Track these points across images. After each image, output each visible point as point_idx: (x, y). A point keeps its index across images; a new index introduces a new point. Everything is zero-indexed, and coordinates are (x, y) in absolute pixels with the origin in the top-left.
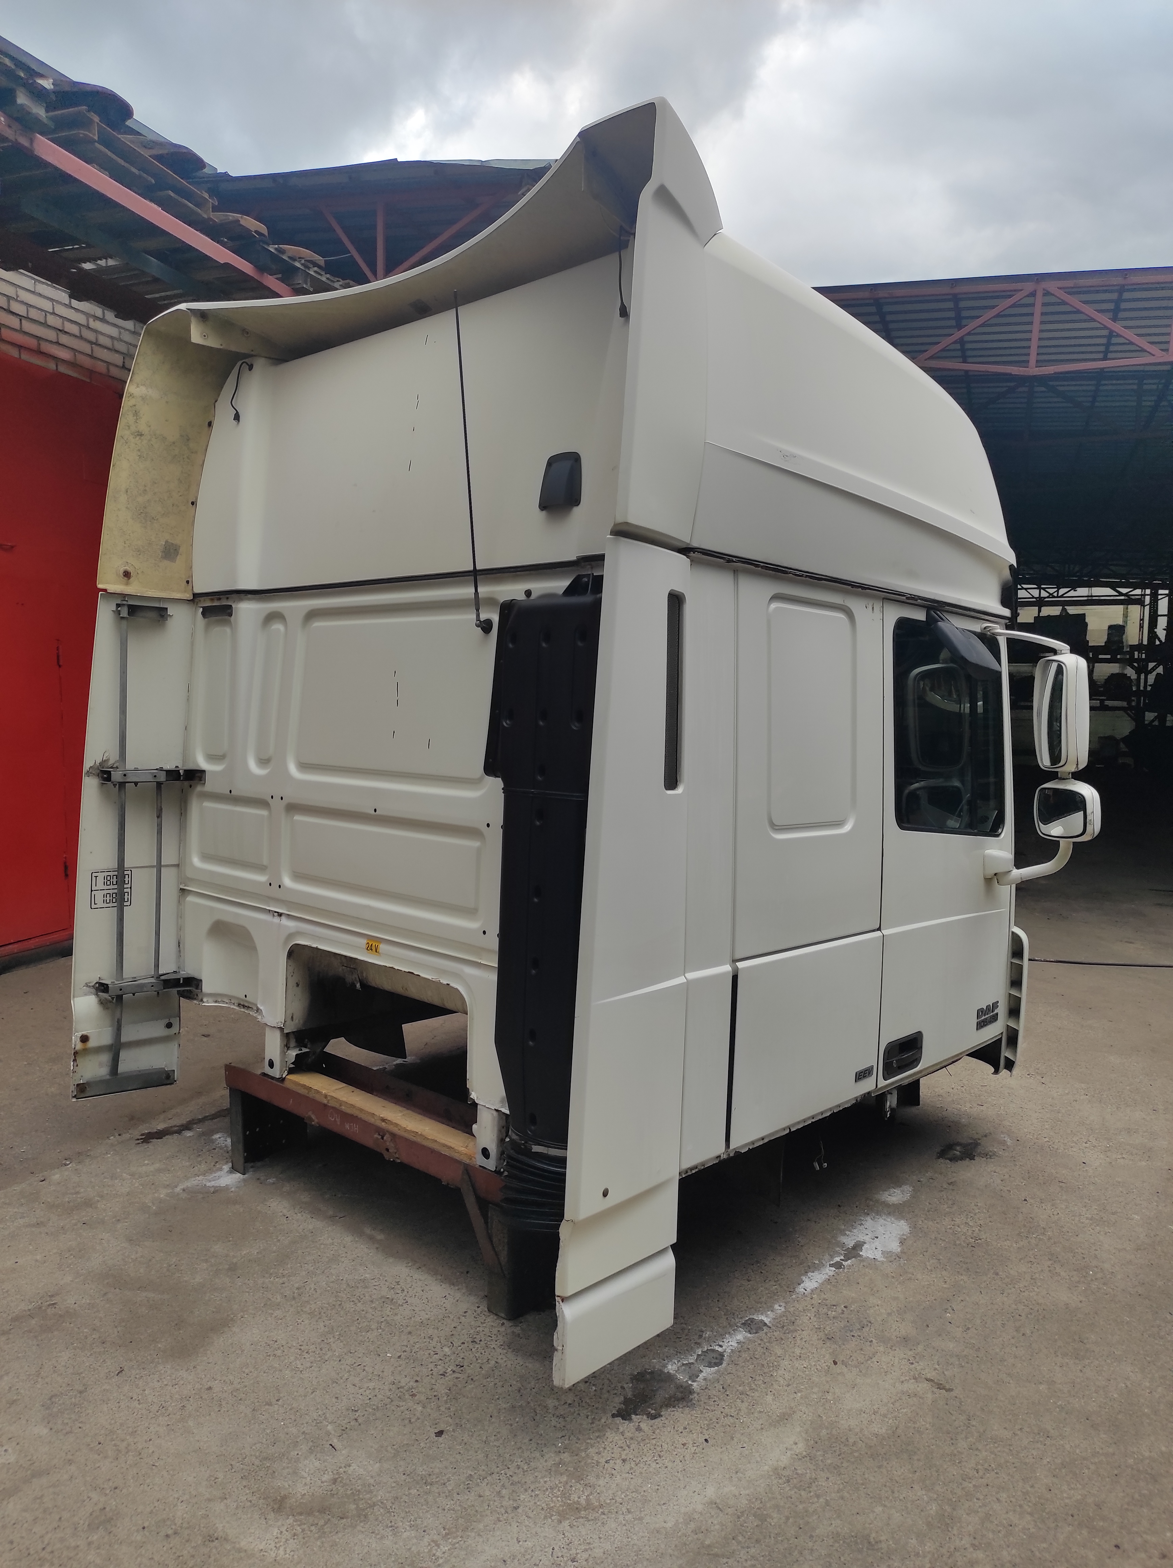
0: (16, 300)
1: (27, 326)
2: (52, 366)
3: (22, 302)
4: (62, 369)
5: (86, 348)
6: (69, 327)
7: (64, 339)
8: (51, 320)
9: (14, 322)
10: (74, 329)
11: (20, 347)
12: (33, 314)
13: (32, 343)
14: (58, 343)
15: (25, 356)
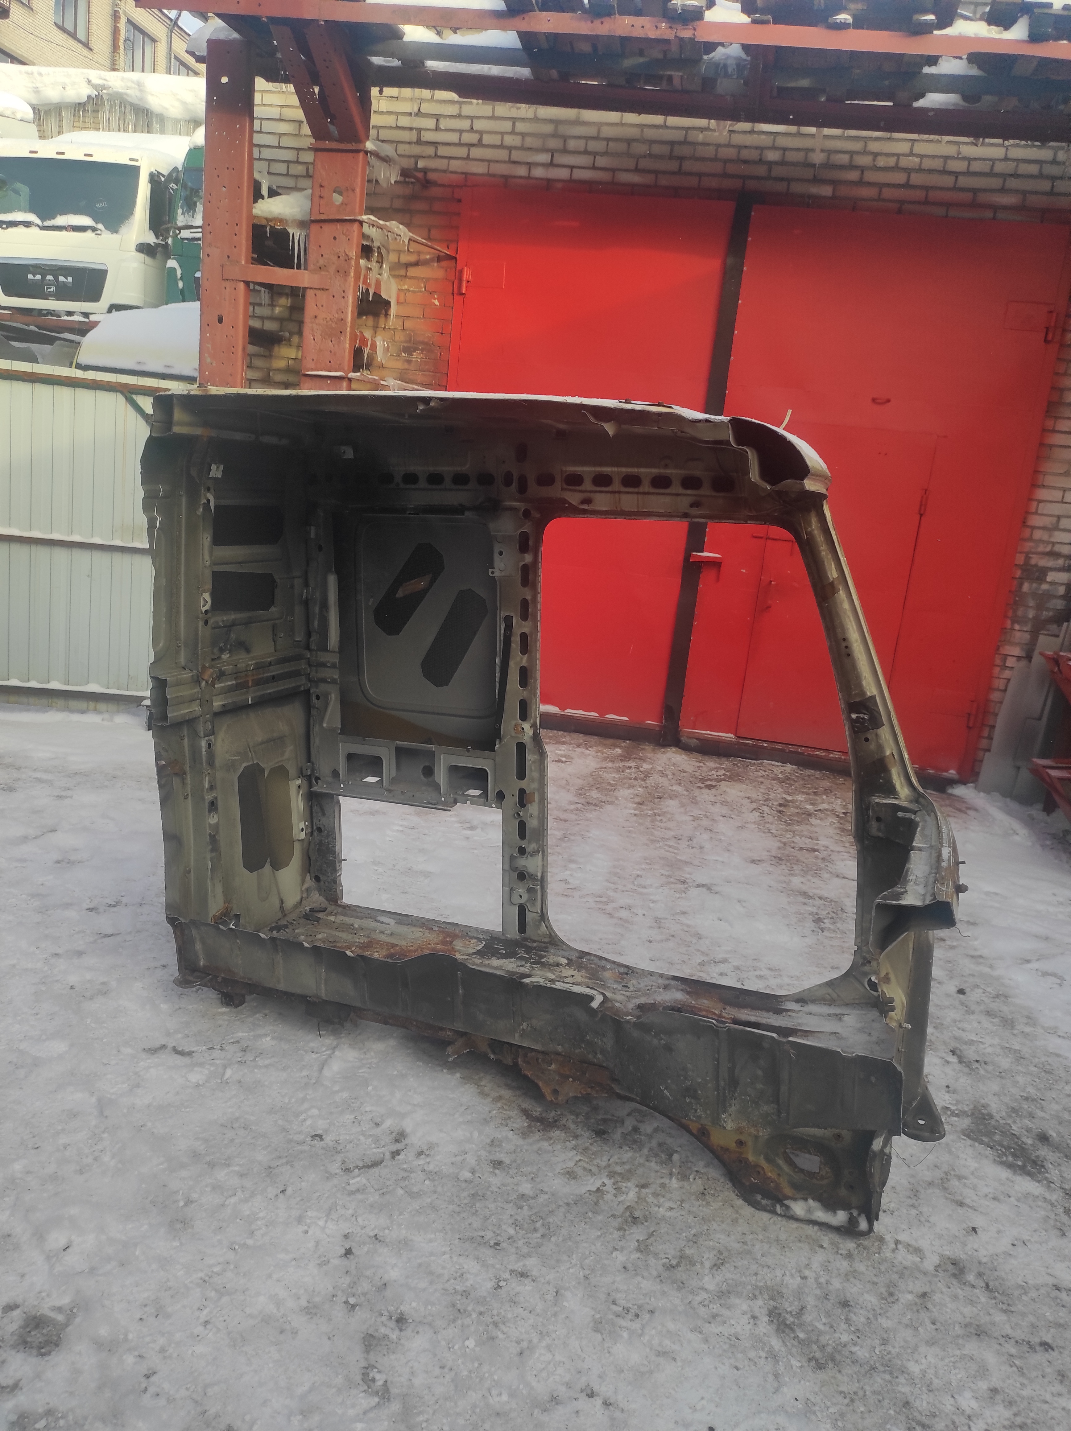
0: (957, 158)
1: (963, 181)
2: (989, 214)
3: (964, 158)
4: (1001, 215)
5: (1046, 186)
6: (1024, 169)
7: (1013, 183)
8: (999, 168)
9: (948, 181)
10: (1034, 169)
11: (948, 205)
12: (976, 167)
13: (969, 196)
14: (1003, 190)
15: (953, 213)
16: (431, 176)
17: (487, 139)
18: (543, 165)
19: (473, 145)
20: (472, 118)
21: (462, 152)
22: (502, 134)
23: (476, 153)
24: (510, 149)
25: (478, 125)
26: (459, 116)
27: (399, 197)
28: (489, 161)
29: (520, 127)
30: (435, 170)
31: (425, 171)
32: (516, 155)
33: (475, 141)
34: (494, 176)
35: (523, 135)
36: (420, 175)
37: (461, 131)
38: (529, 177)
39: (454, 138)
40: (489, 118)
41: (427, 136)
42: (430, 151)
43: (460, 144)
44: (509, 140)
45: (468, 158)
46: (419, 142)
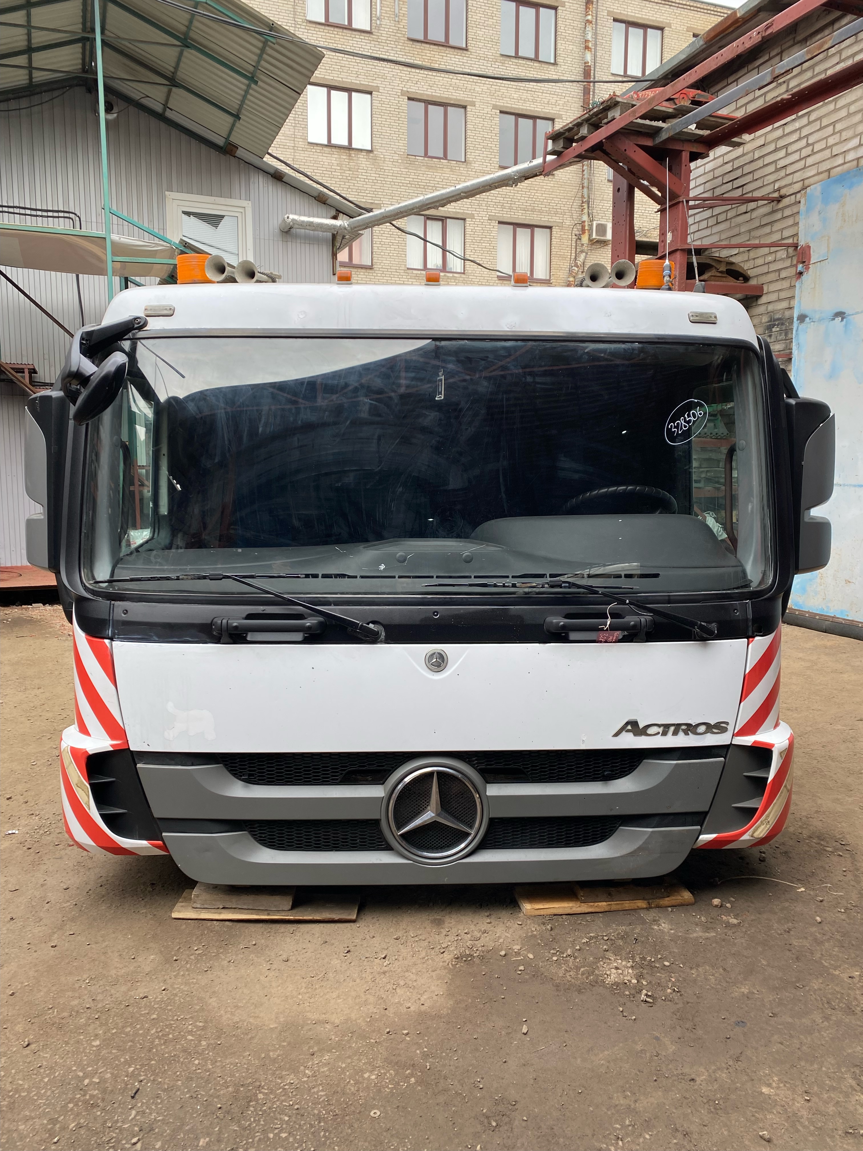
16: (783, 192)
17: (817, 147)
18: (855, 148)
19: (809, 156)
20: (807, 136)
21: (801, 164)
22: (826, 138)
23: (810, 161)
24: (831, 147)
25: (811, 140)
26: (800, 139)
27: (765, 215)
28: (818, 163)
29: (839, 127)
30: (785, 186)
31: (779, 190)
32: (835, 151)
33: (810, 153)
34: (822, 173)
35: (840, 132)
36: (776, 195)
37: (800, 150)
38: (845, 163)
39: (796, 157)
40: (818, 130)
41: (781, 164)
42: (782, 173)
43: (801, 159)
44: (831, 141)
45: (805, 167)
46: (777, 170)
